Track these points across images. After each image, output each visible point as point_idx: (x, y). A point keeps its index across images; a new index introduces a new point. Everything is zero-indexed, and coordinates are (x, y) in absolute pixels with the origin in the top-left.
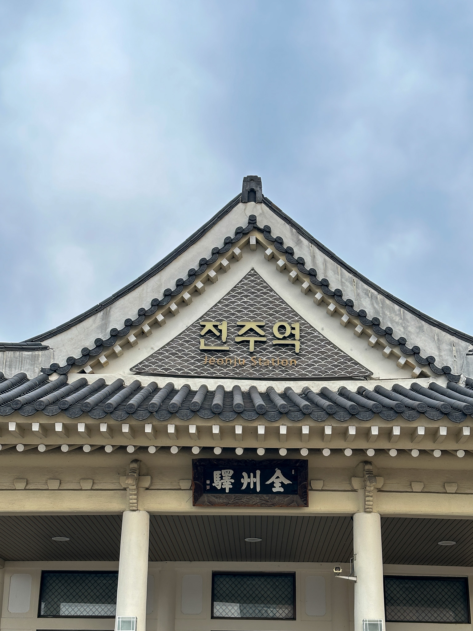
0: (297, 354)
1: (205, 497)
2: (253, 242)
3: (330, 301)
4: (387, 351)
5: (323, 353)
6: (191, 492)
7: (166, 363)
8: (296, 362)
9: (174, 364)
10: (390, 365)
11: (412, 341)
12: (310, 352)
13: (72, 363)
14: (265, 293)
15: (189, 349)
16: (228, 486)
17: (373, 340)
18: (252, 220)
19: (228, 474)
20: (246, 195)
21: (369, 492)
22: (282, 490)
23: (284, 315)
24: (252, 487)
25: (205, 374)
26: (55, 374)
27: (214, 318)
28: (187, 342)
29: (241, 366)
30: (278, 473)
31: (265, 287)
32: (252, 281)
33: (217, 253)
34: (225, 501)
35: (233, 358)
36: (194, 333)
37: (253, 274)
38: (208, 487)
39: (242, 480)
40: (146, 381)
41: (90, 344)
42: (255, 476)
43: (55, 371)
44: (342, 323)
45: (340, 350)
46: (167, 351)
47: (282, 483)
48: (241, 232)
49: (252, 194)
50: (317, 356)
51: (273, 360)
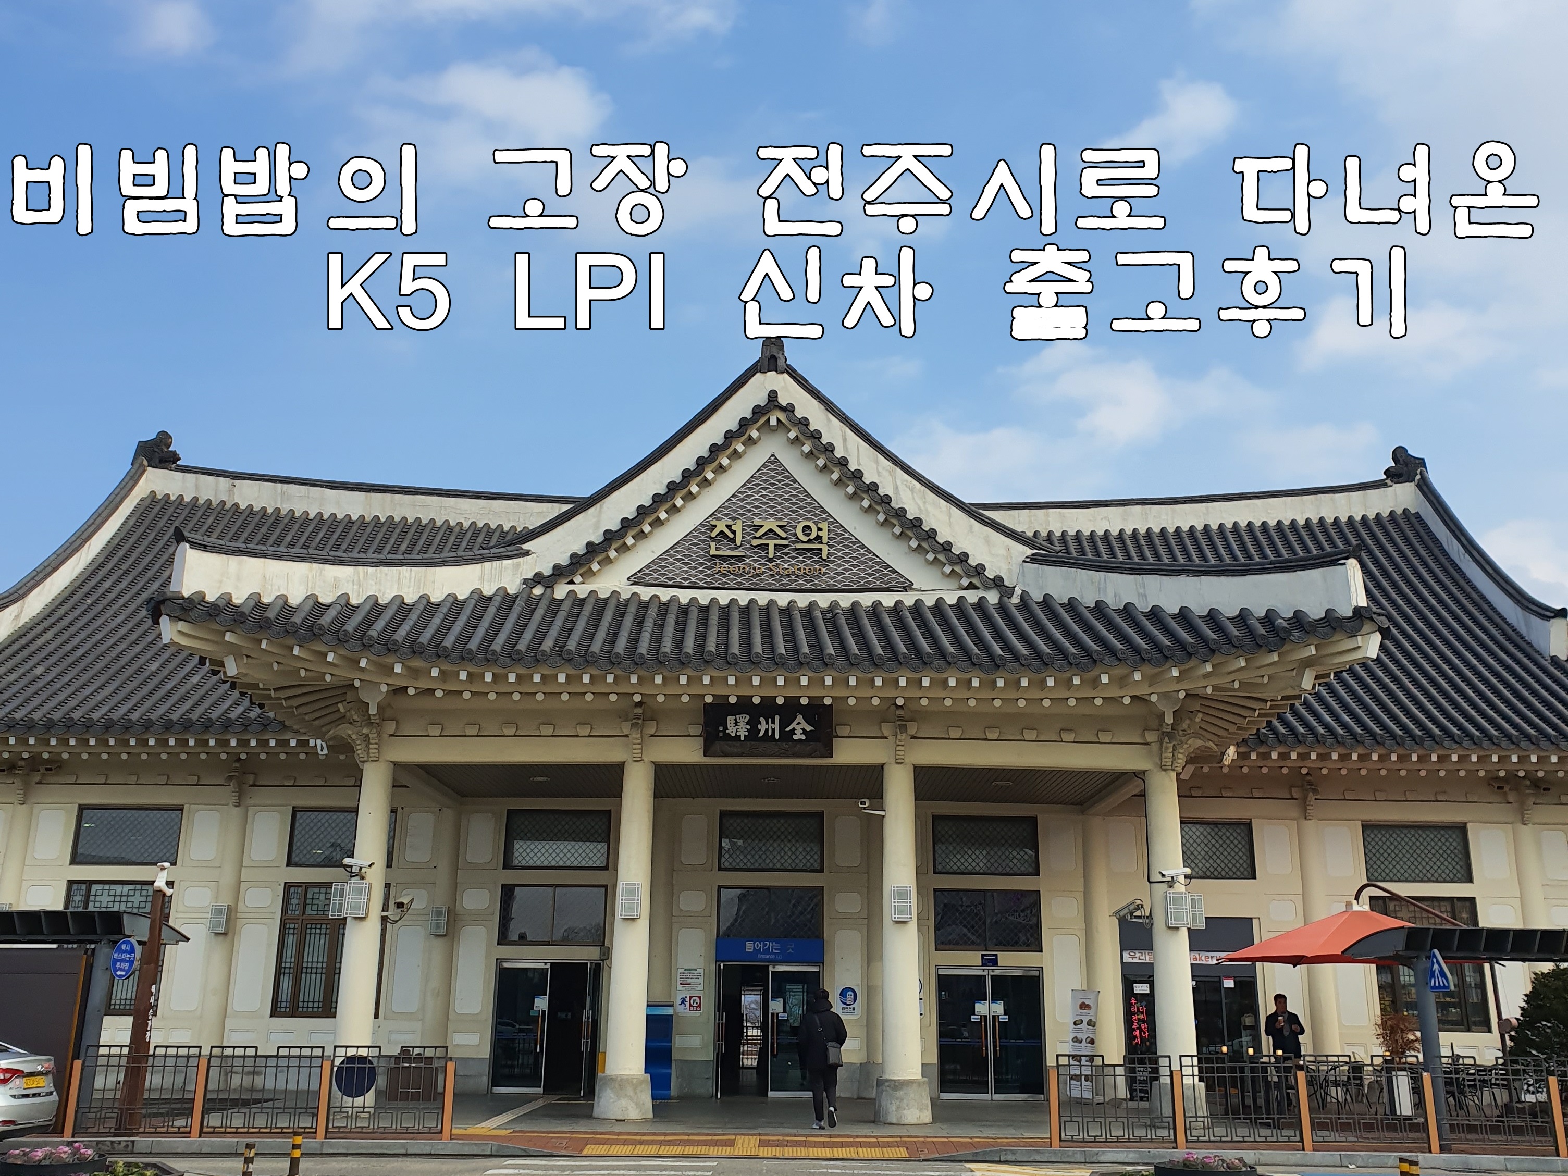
0: (825, 560)
1: (717, 746)
2: (773, 422)
3: (864, 496)
4: (930, 557)
5: (854, 558)
6: (702, 739)
7: (670, 571)
8: (823, 570)
9: (679, 572)
10: (934, 572)
11: (959, 545)
12: (839, 558)
13: (560, 572)
14: (787, 485)
15: (697, 553)
16: (743, 733)
17: (914, 544)
18: (773, 395)
19: (743, 719)
20: (766, 363)
21: (900, 741)
22: (804, 737)
23: (809, 512)
24: (770, 733)
25: (716, 585)
26: (539, 586)
27: (726, 515)
28: (695, 544)
29: (758, 575)
30: (800, 718)
31: (787, 477)
32: (772, 470)
33: (730, 436)
34: (739, 750)
35: (750, 565)
36: (703, 533)
37: (773, 460)
38: (721, 734)
39: (759, 727)
40: (645, 593)
41: (580, 548)
42: (773, 722)
43: (539, 583)
44: (877, 522)
45: (875, 555)
46: (671, 556)
47: (803, 729)
48: (758, 411)
49: (772, 361)
50: (848, 562)
51: (797, 567)
